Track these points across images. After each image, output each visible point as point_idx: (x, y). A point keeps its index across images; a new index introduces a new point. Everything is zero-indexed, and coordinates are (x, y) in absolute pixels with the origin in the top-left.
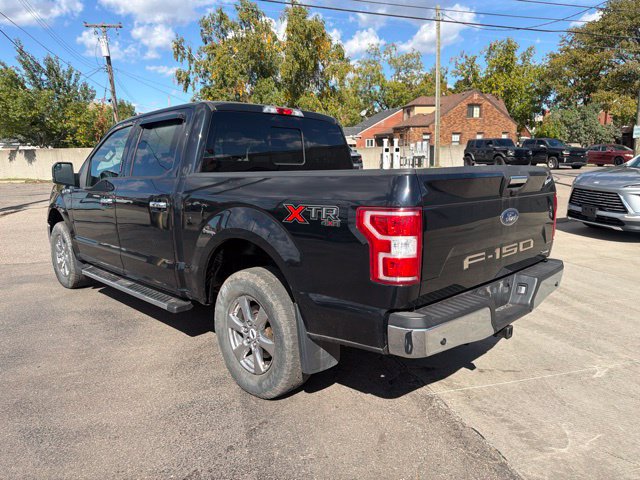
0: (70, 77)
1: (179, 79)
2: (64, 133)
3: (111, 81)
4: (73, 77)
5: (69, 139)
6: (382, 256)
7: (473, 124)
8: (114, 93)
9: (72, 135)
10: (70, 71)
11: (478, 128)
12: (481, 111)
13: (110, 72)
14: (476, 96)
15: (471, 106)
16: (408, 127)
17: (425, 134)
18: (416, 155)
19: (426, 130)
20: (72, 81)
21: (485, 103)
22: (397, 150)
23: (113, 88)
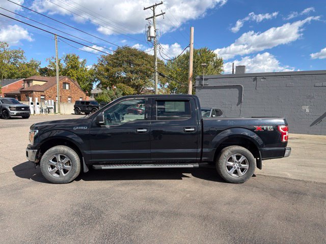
6: (284, 136)
7: (66, 92)
11: (69, 95)
12: (69, 87)
14: (67, 79)
15: (65, 83)
16: (32, 91)
17: (42, 95)
18: (48, 107)
19: (43, 94)
21: (71, 83)
22: (38, 104)
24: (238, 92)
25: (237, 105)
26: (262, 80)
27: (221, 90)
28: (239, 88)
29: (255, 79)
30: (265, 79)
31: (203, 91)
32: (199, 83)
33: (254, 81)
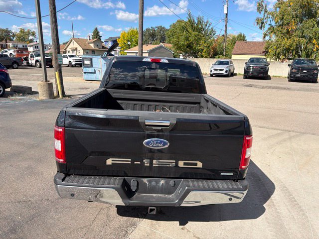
0: (206, 25)
1: (257, 23)
2: (198, 51)
3: (226, 26)
4: (208, 25)
5: (200, 54)
8: (226, 31)
9: (201, 52)
10: (207, 22)
13: (226, 21)
20: (207, 27)
23: (226, 29)
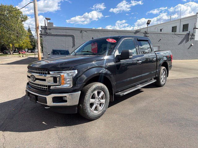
24: (72, 39)
25: (72, 48)
26: (85, 33)
27: (61, 37)
28: (73, 37)
29: (81, 32)
30: (86, 32)
31: (48, 37)
32: (44, 31)
33: (81, 33)
